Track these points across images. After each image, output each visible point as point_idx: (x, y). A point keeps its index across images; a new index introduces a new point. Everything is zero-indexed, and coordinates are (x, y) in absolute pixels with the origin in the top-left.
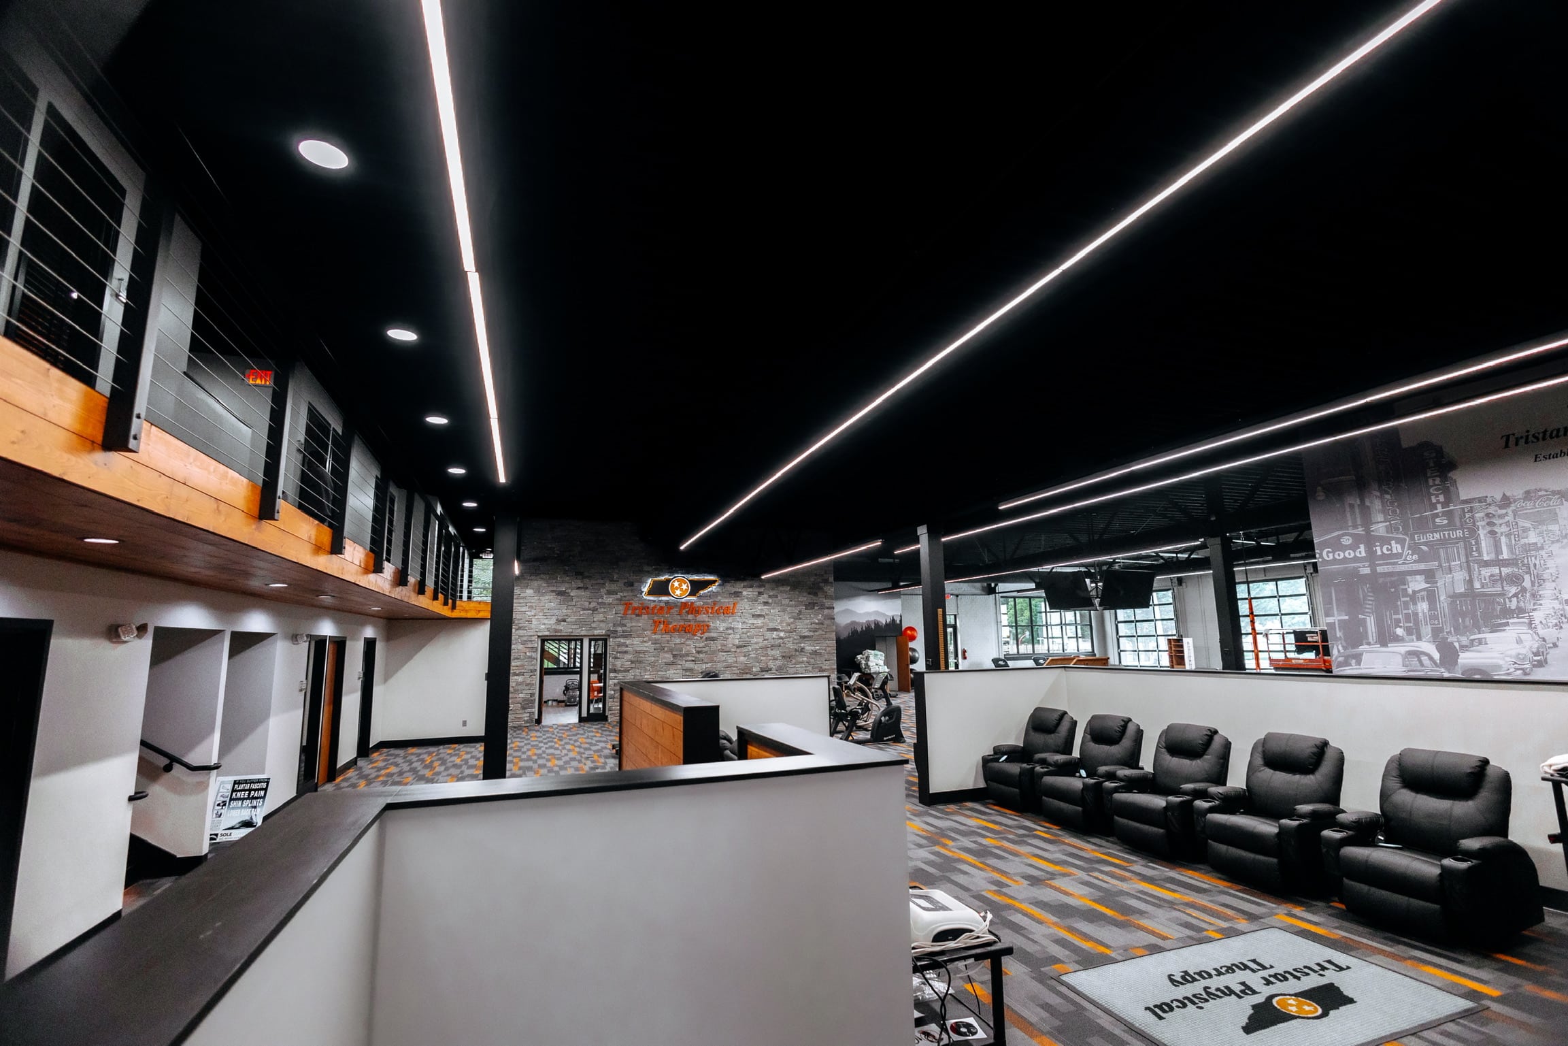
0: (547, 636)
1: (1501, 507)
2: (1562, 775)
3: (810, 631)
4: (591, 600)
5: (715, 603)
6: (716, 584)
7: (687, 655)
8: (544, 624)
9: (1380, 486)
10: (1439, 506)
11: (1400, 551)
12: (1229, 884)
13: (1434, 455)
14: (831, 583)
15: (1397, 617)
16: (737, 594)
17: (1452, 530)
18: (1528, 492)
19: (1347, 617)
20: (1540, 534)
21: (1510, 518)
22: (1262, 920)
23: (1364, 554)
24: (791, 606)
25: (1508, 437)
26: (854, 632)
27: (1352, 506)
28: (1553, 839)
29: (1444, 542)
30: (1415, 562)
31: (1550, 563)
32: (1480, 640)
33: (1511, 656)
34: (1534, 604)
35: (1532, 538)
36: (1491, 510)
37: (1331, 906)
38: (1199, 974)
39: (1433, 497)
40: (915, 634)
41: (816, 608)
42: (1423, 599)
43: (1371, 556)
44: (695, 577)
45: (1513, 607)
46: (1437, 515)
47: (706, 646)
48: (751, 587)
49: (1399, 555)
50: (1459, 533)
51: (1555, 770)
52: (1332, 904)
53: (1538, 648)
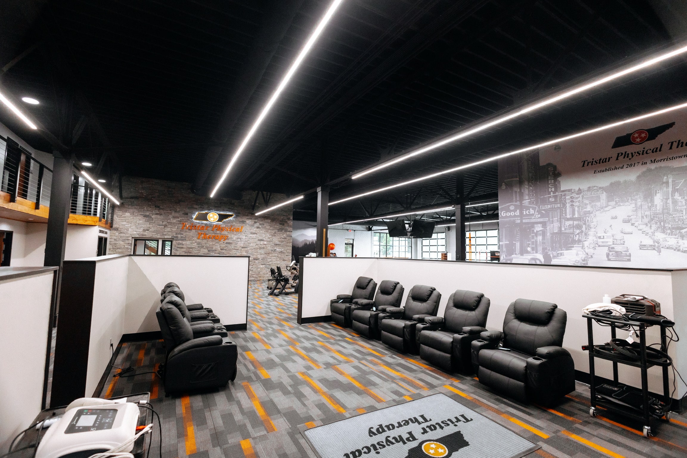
0: (137, 237)
1: (577, 194)
2: (593, 314)
3: (280, 242)
4: (164, 221)
5: (232, 226)
6: (233, 217)
7: (216, 250)
8: (136, 231)
9: (528, 184)
10: (552, 193)
11: (533, 213)
12: (427, 367)
13: (552, 169)
14: (291, 220)
15: (528, 243)
16: (243, 222)
17: (556, 204)
18: (589, 188)
19: (508, 242)
20: (592, 207)
21: (580, 199)
22: (436, 388)
23: (518, 214)
24: (271, 230)
25: (584, 162)
26: (306, 244)
27: (516, 192)
28: (584, 348)
29: (552, 209)
30: (539, 218)
31: (594, 220)
32: (561, 253)
33: (573, 261)
34: (585, 238)
35: (589, 208)
36: (573, 195)
37: (474, 379)
38: (388, 427)
39: (550, 189)
40: (334, 247)
41: (283, 231)
42: (540, 235)
43: (521, 215)
44: (222, 213)
45: (577, 239)
46: (550, 197)
47: (226, 246)
48: (251, 219)
49: (533, 215)
50: (559, 205)
51: (590, 312)
52: (474, 378)
53: (585, 258)
